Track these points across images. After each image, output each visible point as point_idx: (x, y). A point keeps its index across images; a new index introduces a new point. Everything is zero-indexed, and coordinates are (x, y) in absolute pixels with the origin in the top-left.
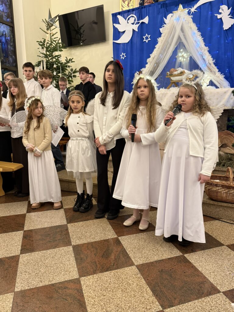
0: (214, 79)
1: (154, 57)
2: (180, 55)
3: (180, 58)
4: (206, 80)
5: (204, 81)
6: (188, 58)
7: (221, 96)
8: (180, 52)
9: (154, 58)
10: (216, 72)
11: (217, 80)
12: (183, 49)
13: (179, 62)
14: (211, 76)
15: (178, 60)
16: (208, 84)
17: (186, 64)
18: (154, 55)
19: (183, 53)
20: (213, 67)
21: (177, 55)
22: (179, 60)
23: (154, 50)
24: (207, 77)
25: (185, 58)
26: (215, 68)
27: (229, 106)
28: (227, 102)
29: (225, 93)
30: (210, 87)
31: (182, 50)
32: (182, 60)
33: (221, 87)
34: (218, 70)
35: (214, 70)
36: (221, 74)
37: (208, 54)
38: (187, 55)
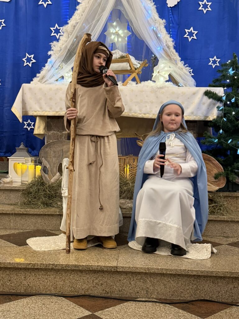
0: (175, 72)
1: (74, 24)
2: (111, 31)
3: (113, 37)
4: (164, 73)
5: (160, 73)
6: (125, 37)
7: (189, 98)
8: (113, 26)
9: (75, 26)
10: (178, 61)
11: (180, 74)
12: (117, 22)
13: (111, 43)
14: (170, 67)
15: (109, 39)
16: (168, 79)
17: (122, 47)
18: (74, 22)
19: (117, 29)
20: (173, 53)
21: (106, 31)
22: (111, 40)
23: (74, 13)
24: (164, 67)
25: (120, 37)
26: (177, 54)
27: (201, 115)
28: (198, 108)
29: (194, 94)
30: (170, 83)
31: (115, 24)
32: (116, 39)
33: (186, 86)
34: (180, 58)
35: (175, 58)
36: (184, 65)
37: (164, 31)
38: (124, 33)
